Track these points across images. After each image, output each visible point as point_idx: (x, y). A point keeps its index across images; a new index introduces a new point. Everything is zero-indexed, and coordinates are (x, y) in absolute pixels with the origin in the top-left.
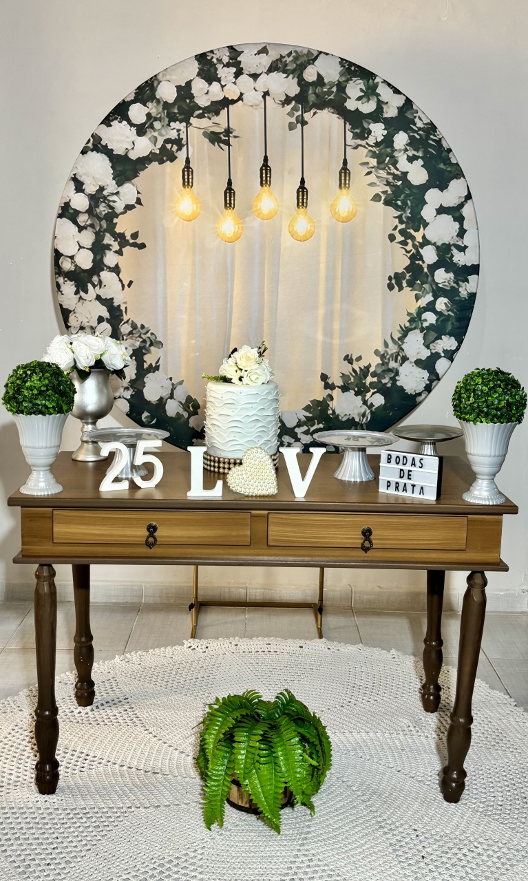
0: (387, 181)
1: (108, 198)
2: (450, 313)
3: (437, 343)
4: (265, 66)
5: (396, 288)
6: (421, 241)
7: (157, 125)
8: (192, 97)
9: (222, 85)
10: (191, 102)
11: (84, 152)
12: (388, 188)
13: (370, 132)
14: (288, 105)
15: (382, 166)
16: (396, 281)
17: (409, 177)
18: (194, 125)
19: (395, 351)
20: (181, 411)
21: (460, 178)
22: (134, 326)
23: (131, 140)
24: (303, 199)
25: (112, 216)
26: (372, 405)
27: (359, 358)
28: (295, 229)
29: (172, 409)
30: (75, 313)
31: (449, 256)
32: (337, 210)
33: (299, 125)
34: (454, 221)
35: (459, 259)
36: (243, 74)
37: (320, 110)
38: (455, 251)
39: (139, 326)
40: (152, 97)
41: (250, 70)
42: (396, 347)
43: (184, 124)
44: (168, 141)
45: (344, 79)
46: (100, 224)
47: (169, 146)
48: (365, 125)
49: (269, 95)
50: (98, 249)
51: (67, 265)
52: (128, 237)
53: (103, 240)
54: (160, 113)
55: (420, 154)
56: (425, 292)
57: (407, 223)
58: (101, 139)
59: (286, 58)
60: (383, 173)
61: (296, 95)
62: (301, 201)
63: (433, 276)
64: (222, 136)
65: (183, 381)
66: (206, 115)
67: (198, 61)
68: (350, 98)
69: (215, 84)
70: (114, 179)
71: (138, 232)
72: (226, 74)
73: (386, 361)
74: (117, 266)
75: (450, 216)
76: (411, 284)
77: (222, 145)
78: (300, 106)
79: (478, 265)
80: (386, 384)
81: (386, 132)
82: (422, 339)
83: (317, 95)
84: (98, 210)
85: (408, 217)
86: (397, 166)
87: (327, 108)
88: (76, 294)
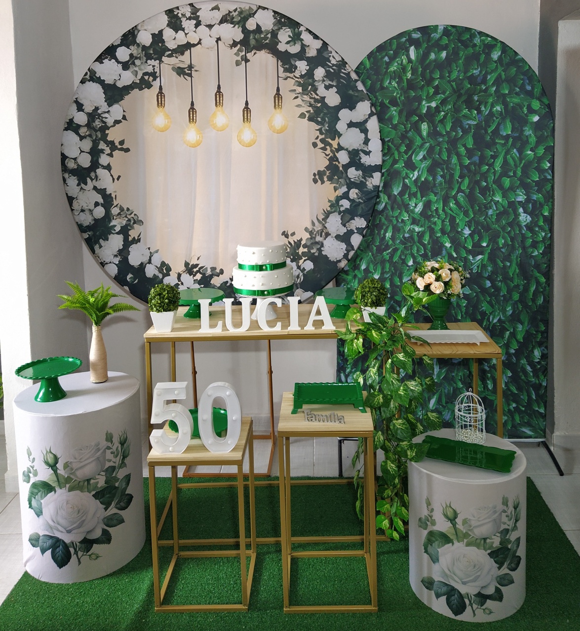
0: (310, 103)
1: (102, 115)
2: (360, 200)
4: (217, 20)
6: (337, 147)
7: (137, 62)
8: (163, 41)
9: (185, 33)
12: (310, 109)
13: (296, 67)
14: (235, 48)
15: (306, 93)
16: (319, 177)
17: (326, 101)
18: (166, 63)
19: (320, 228)
20: (157, 273)
22: (122, 209)
25: (105, 128)
26: (304, 269)
27: (293, 234)
28: (242, 138)
29: (150, 271)
30: (77, 199)
31: (358, 158)
32: (273, 125)
33: (243, 62)
34: (361, 132)
36: (201, 25)
39: (125, 209)
40: (134, 42)
41: (206, 22)
42: (321, 225)
43: (158, 61)
44: (145, 74)
46: (96, 134)
47: (146, 77)
48: (293, 62)
49: (220, 40)
50: (95, 153)
52: (117, 144)
54: (139, 54)
56: (341, 186)
57: (326, 134)
58: (96, 73)
59: (233, 13)
60: (306, 98)
61: (241, 40)
63: (347, 173)
64: (186, 70)
65: (158, 250)
67: (168, 15)
68: (281, 42)
70: (105, 101)
71: (124, 140)
72: (188, 25)
73: (314, 236)
74: (109, 164)
75: (358, 129)
76: (330, 179)
77: (186, 76)
78: (244, 48)
80: (314, 253)
81: (308, 68)
82: (340, 219)
83: (257, 40)
84: (94, 124)
85: (326, 130)
86: (317, 92)
87: (263, 50)
88: (78, 186)
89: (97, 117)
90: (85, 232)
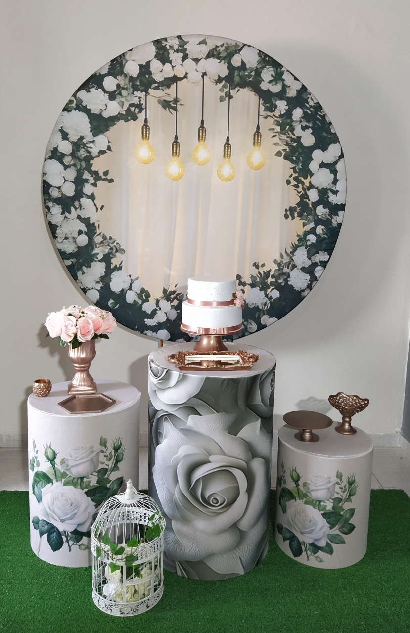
0: (286, 142)
1: (87, 145)
2: (325, 236)
3: (316, 256)
4: (204, 54)
5: (290, 217)
6: (308, 185)
7: (124, 93)
8: (150, 73)
9: (172, 66)
10: (149, 77)
12: (287, 148)
13: (276, 107)
14: (219, 83)
15: (284, 132)
16: (290, 212)
17: (302, 141)
18: (151, 95)
19: (288, 261)
20: (137, 299)
21: (336, 143)
22: (105, 238)
23: (104, 103)
24: (228, 152)
25: (89, 158)
26: (271, 297)
27: (263, 265)
28: (222, 173)
29: (131, 297)
30: (61, 227)
31: (326, 197)
32: (251, 161)
33: (227, 99)
34: (331, 173)
35: (333, 199)
36: (188, 58)
37: (242, 88)
38: (330, 194)
39: (108, 238)
40: (121, 72)
41: (193, 55)
42: (289, 258)
43: (144, 93)
44: (132, 105)
45: (260, 66)
46: (81, 164)
47: (132, 109)
48: (273, 101)
49: (206, 75)
50: (79, 182)
51: (55, 194)
52: (101, 174)
53: (83, 175)
54: (126, 84)
55: (310, 125)
56: (309, 222)
57: (299, 173)
58: (82, 102)
59: (220, 48)
60: (284, 137)
61: (226, 76)
62: (226, 153)
63: (315, 210)
64: (171, 103)
65: (138, 278)
66: (160, 87)
67: (156, 47)
68: (264, 81)
69: (167, 64)
70: (91, 131)
71: (108, 171)
72: (176, 57)
73: (282, 267)
74: (93, 194)
75: (328, 169)
76: (300, 215)
77: (171, 110)
78: (228, 84)
79: (345, 204)
80: (282, 283)
81: (287, 107)
82: (306, 253)
83: (241, 77)
84: (79, 154)
85: (300, 169)
86: (294, 132)
87: (247, 87)
88: (62, 214)
89: (82, 146)
90: (68, 258)
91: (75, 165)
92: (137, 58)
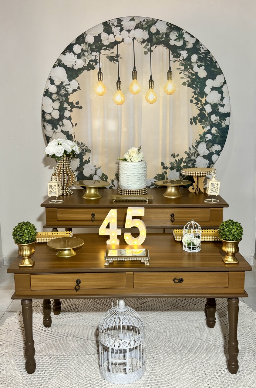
3: (212, 148)
5: (194, 124)
10: (101, 43)
11: (54, 67)
21: (221, 74)
23: (75, 61)
24: (151, 85)
35: (222, 110)
37: (158, 45)
38: (219, 107)
45: (168, 31)
51: (48, 117)
53: (64, 106)
55: (203, 64)
62: (150, 86)
66: (107, 49)
69: (111, 35)
79: (230, 113)
91: (59, 99)
92: (93, 32)
